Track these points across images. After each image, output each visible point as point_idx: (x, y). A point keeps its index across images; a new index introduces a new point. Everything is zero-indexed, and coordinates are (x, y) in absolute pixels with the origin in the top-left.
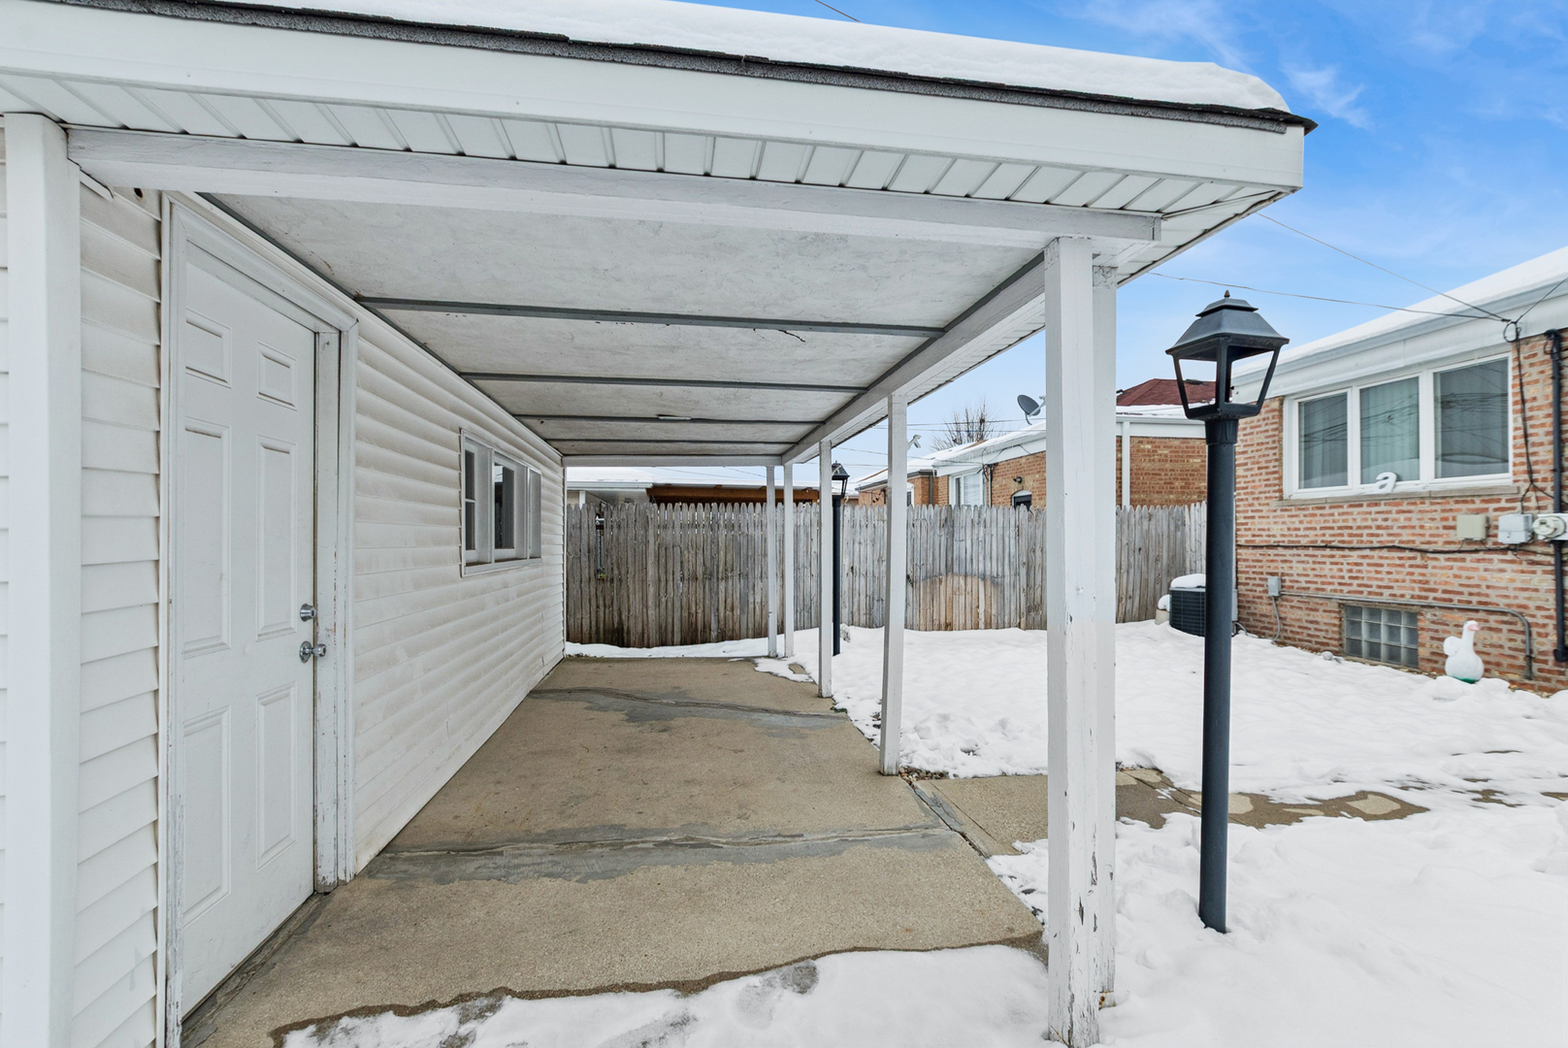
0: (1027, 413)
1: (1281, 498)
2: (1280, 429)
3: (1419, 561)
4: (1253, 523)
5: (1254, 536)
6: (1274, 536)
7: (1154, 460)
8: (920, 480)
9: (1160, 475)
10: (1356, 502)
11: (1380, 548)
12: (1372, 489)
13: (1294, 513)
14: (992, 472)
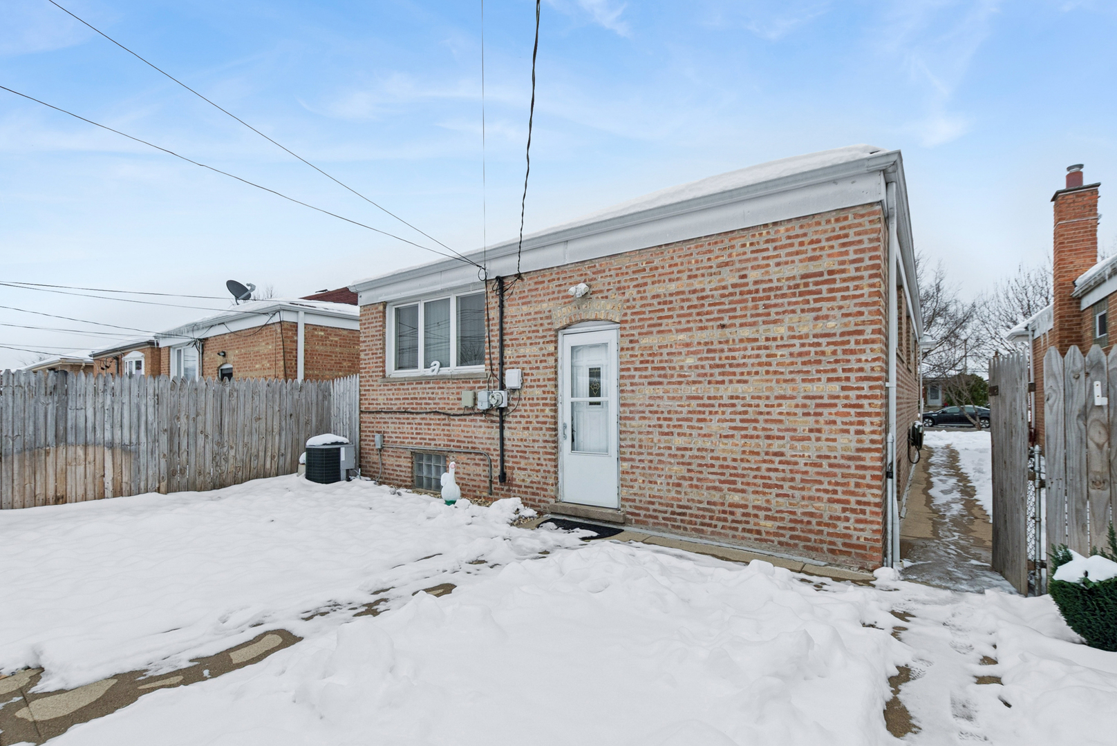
0: (237, 298)
1: (384, 377)
2: (384, 326)
3: (447, 422)
4: (369, 395)
5: (369, 404)
6: (380, 404)
7: (326, 345)
8: (150, 350)
9: (331, 356)
10: (419, 380)
11: (430, 413)
12: (429, 372)
13: (390, 387)
14: (203, 345)
